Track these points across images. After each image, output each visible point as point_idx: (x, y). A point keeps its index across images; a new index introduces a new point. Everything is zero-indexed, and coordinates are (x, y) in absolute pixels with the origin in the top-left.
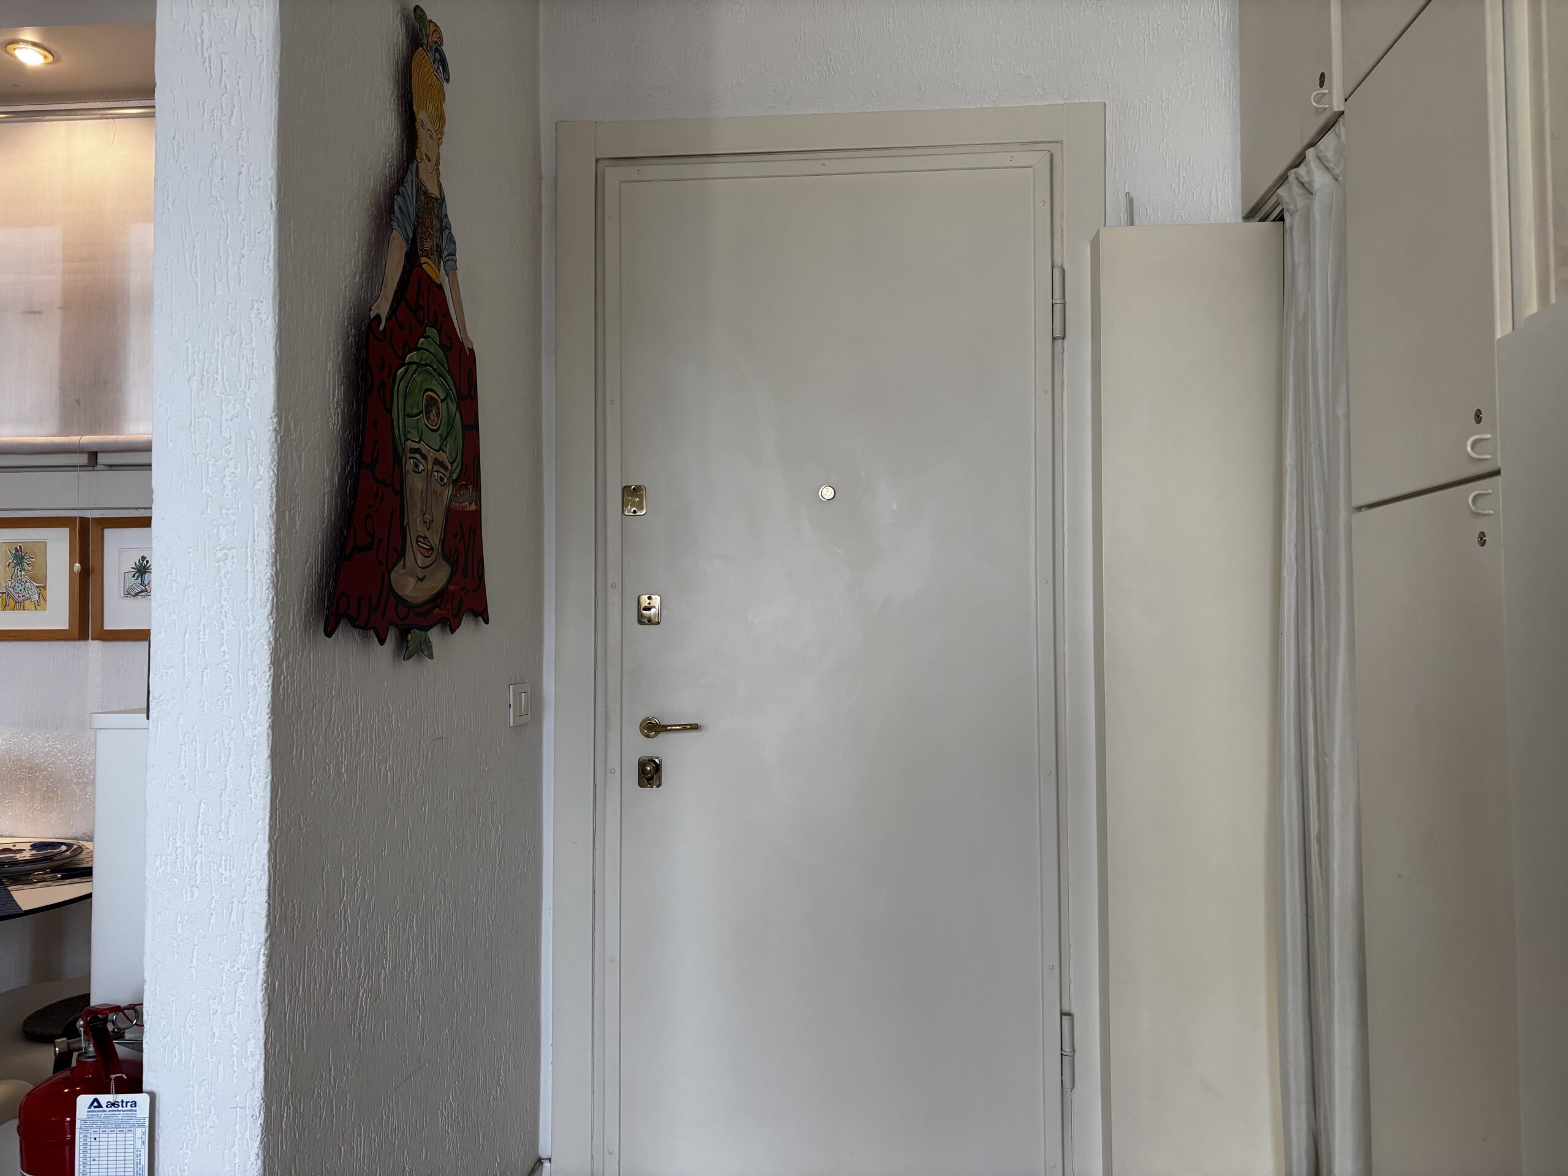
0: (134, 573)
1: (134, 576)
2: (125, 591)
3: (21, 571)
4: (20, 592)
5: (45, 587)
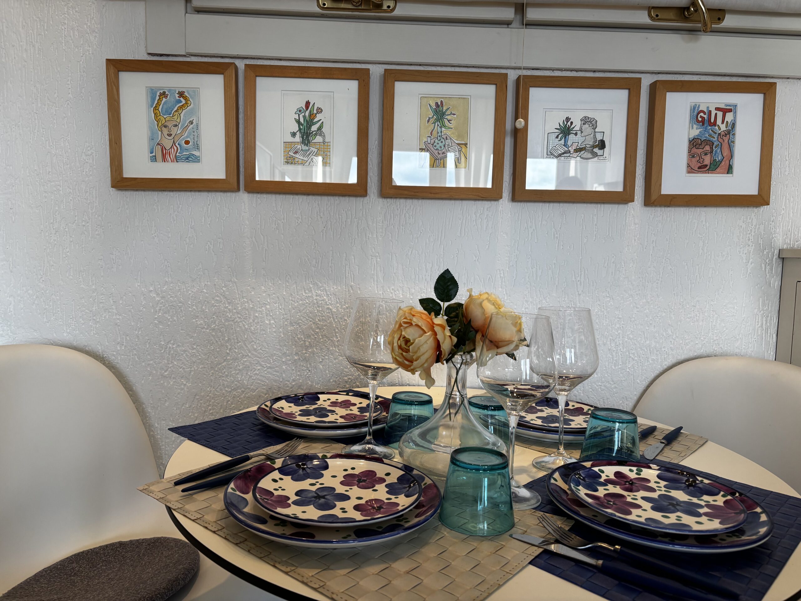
0: (558, 133)
1: (557, 137)
2: (548, 152)
3: (441, 127)
4: (440, 149)
5: (466, 145)
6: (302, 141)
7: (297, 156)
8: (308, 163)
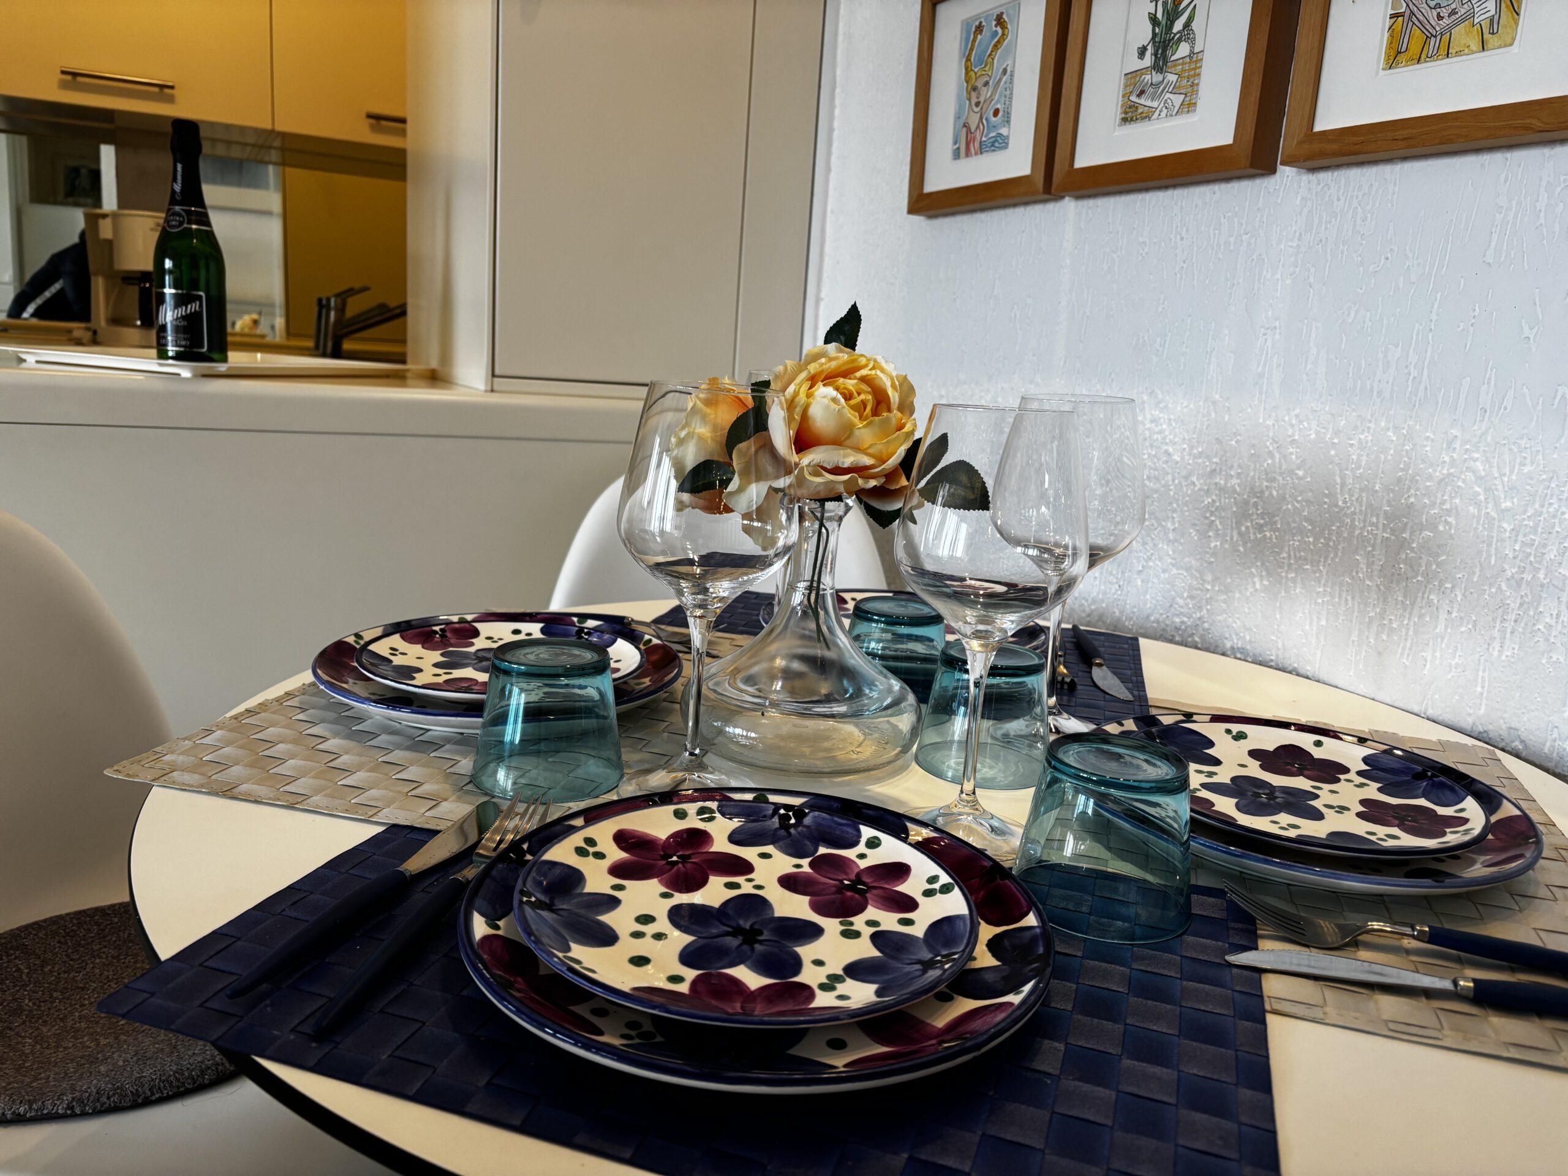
4: (1443, 4)
6: (1155, 61)
7: (1142, 101)
8: (1157, 112)
